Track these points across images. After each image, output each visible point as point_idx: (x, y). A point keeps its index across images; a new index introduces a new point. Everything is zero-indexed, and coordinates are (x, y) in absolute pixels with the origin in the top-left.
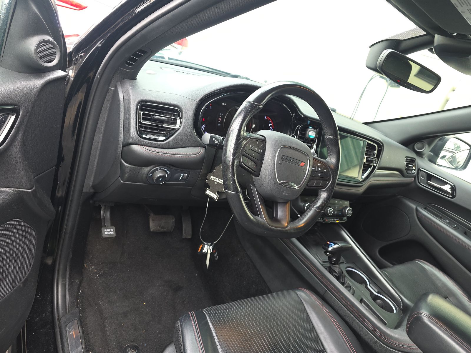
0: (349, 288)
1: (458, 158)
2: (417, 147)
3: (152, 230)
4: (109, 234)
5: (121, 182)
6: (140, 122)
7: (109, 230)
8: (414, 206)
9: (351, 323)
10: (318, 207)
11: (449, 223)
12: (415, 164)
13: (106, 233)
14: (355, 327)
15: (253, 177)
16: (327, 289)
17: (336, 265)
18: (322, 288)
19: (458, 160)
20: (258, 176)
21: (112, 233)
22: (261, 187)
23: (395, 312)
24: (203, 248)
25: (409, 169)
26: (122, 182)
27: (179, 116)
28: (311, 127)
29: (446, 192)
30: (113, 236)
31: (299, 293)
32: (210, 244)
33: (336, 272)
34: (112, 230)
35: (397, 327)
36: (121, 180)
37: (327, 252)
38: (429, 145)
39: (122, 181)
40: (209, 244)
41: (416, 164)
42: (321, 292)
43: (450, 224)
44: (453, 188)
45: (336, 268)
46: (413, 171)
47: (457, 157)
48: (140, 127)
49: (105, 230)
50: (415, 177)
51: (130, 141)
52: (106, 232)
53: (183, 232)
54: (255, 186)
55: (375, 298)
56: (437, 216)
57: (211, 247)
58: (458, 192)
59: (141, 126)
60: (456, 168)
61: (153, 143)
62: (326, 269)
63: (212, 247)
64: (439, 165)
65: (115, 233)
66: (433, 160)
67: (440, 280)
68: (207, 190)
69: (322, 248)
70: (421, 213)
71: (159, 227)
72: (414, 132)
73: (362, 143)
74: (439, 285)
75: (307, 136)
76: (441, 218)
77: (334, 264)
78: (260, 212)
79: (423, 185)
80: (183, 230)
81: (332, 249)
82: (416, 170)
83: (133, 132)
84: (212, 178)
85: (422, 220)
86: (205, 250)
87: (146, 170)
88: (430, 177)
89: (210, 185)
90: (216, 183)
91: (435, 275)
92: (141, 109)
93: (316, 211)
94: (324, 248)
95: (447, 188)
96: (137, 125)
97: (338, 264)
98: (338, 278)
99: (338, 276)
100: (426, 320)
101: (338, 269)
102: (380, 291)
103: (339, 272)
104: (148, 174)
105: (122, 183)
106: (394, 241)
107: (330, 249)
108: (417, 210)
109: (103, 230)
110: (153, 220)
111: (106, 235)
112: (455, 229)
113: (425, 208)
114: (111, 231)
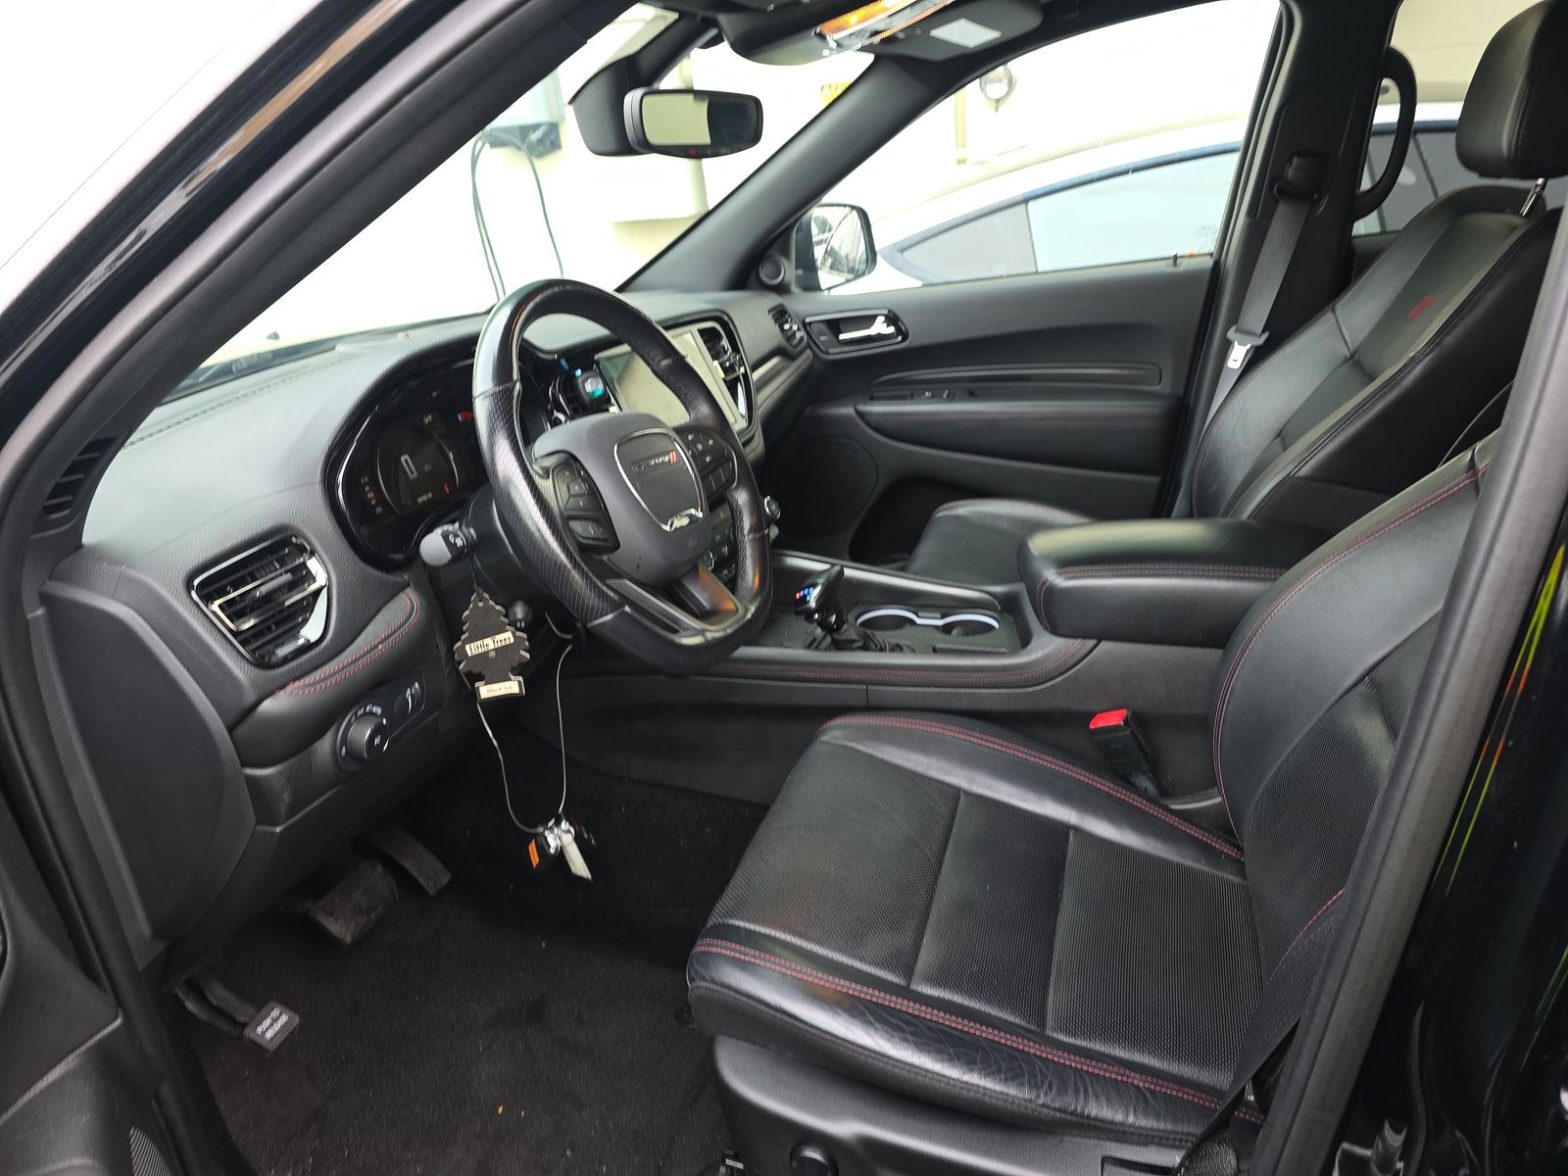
0: (897, 648)
1: (840, 248)
2: (766, 276)
3: (348, 939)
4: (277, 1029)
5: (273, 833)
6: (235, 634)
7: (268, 1021)
8: (847, 410)
9: (955, 705)
10: (750, 531)
11: (933, 396)
12: (790, 316)
13: (269, 1035)
14: (965, 704)
15: (605, 558)
16: (865, 687)
17: (845, 626)
18: (853, 693)
19: (843, 253)
20: (617, 546)
21: (284, 1019)
22: (638, 567)
23: (995, 624)
24: (542, 848)
25: (789, 336)
26: (278, 829)
27: (301, 550)
28: (578, 372)
29: (880, 337)
30: (295, 1024)
31: (825, 738)
32: (553, 821)
33: (853, 641)
34: (275, 1013)
35: (1025, 639)
36: (270, 829)
37: (808, 615)
38: (786, 254)
39: (277, 825)
40: (551, 824)
41: (792, 314)
42: (860, 701)
43: (936, 397)
44: (891, 319)
45: (849, 632)
46: (798, 335)
47: (837, 248)
48: (243, 643)
49: (259, 1030)
50: (808, 346)
51: (250, 697)
52: (263, 1033)
53: (421, 880)
54: (620, 577)
55: (947, 629)
56: (902, 398)
57: (565, 825)
58: (907, 321)
59: (245, 638)
60: (857, 275)
61: (306, 662)
62: (830, 650)
63: (567, 821)
64: (829, 289)
65: (292, 1014)
66: (811, 285)
67: (1000, 517)
68: (481, 689)
69: (794, 616)
70: (871, 414)
71: (359, 919)
72: (739, 246)
73: (688, 337)
74: (1005, 525)
75: (586, 398)
76: (912, 397)
77: (839, 628)
78: (675, 620)
79: (836, 353)
80: (416, 875)
81: (817, 602)
82: (801, 327)
83: (240, 670)
84: (472, 649)
85: (886, 428)
86: (553, 842)
87: (324, 746)
88: (835, 326)
89: (476, 670)
90: (492, 654)
91: (986, 514)
92: (208, 599)
93: (753, 540)
94: (798, 614)
95: (880, 327)
96: (234, 647)
97: (844, 623)
98: (865, 648)
99: (864, 644)
100: (1062, 582)
101: (852, 631)
102: (943, 611)
103: (858, 635)
104: (335, 752)
105: (282, 832)
106: (863, 514)
107: (813, 604)
108: (860, 414)
109: (252, 1036)
110: (330, 914)
111: (272, 1039)
112: (951, 398)
113: (872, 399)
114: (275, 1020)
